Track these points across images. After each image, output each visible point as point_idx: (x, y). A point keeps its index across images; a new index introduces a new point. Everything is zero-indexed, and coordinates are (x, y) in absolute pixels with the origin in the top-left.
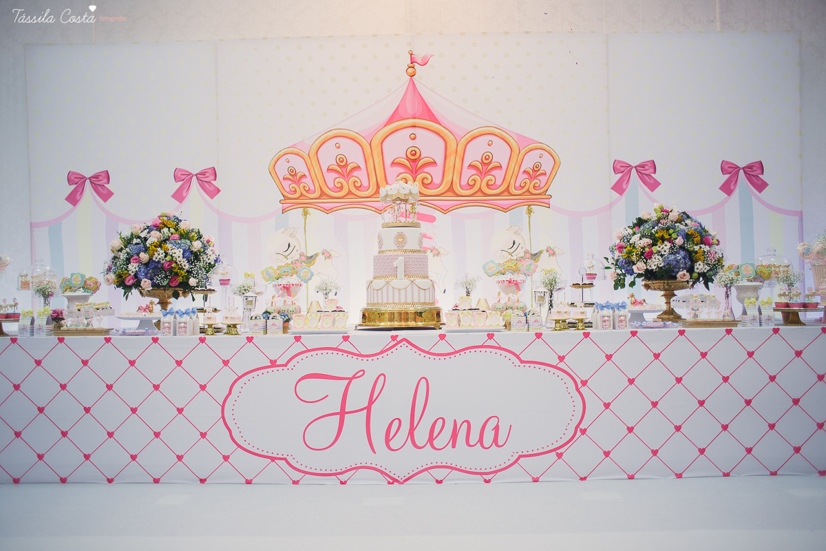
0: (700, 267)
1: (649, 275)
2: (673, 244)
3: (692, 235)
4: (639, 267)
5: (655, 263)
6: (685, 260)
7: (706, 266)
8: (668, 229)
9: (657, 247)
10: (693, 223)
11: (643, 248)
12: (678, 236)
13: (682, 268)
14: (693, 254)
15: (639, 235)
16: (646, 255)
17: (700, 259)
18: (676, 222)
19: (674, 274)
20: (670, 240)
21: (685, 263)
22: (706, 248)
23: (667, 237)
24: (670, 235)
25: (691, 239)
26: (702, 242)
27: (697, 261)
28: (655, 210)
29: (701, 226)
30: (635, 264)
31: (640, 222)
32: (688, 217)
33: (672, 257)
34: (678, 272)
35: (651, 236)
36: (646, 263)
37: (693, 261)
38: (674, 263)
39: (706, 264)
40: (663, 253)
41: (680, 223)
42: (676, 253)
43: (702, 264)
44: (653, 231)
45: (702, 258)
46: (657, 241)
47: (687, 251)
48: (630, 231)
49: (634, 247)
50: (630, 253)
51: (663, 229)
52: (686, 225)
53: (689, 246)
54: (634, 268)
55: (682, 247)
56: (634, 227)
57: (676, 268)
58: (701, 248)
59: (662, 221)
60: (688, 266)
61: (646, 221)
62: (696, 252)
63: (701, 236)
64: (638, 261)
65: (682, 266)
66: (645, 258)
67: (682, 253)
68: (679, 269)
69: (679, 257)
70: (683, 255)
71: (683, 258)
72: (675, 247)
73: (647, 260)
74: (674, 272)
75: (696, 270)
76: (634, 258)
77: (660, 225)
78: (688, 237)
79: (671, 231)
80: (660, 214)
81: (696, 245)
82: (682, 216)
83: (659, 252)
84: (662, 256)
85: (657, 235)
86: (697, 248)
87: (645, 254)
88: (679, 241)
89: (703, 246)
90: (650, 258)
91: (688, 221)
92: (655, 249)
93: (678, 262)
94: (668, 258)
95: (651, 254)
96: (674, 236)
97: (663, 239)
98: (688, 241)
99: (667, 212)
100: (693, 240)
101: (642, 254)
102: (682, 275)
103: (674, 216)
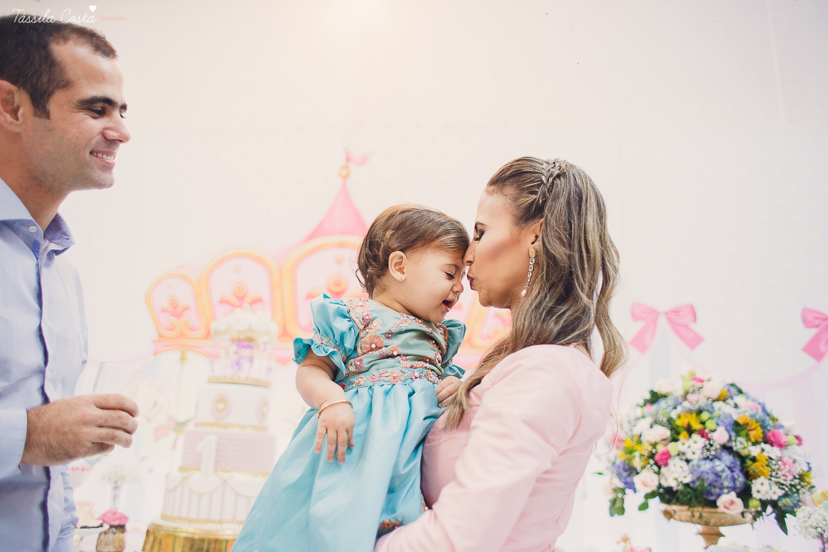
0: (763, 488)
1: (668, 495)
2: (709, 439)
3: (747, 424)
4: (647, 480)
5: (676, 475)
6: (732, 471)
7: (775, 488)
8: (699, 412)
9: (679, 443)
10: (750, 403)
11: (654, 445)
12: (718, 425)
13: (728, 488)
14: (749, 462)
15: (649, 420)
16: (658, 461)
17: (762, 474)
18: (717, 400)
19: (712, 498)
20: (703, 434)
21: (734, 480)
22: (774, 452)
23: (696, 426)
24: (703, 423)
25: (744, 433)
26: (766, 441)
27: (756, 476)
28: (682, 377)
29: (764, 410)
30: (638, 473)
31: (655, 398)
32: (740, 392)
33: (706, 466)
34: (719, 495)
35: (670, 423)
36: (658, 473)
37: (749, 476)
38: (711, 477)
39: (777, 483)
40: (689, 456)
41: (724, 401)
42: (717, 457)
43: (766, 482)
44: (674, 415)
45: (767, 470)
46: (678, 433)
47: (737, 455)
48: (639, 412)
49: (639, 442)
50: (630, 452)
51: (690, 411)
52: (736, 406)
53: (740, 445)
54: (637, 480)
55: (726, 448)
56: (645, 405)
57: (715, 487)
58: (763, 450)
59: (690, 397)
60: (738, 484)
61: (665, 396)
62: (754, 460)
63: (763, 426)
64: (643, 468)
65: (726, 484)
66: (656, 464)
67: (727, 459)
68: (722, 488)
69: (720, 466)
70: (728, 463)
71: (730, 468)
72: (711, 445)
73: (659, 468)
74: (711, 494)
75: (755, 494)
76: (637, 463)
77: (686, 404)
78: (738, 428)
79: (705, 416)
80: (689, 384)
81: (755, 443)
82: (729, 390)
83: (684, 454)
84: (688, 461)
85: (679, 423)
86: (755, 451)
87: (657, 457)
88: (720, 436)
89: (767, 447)
90: (666, 465)
91: (739, 399)
92: (673, 448)
93: (717, 475)
94: (699, 466)
95: (667, 456)
96: (710, 425)
97: (690, 431)
98: (738, 434)
99: (702, 381)
100: (747, 436)
101: (652, 456)
102: (728, 501)
103: (714, 388)
